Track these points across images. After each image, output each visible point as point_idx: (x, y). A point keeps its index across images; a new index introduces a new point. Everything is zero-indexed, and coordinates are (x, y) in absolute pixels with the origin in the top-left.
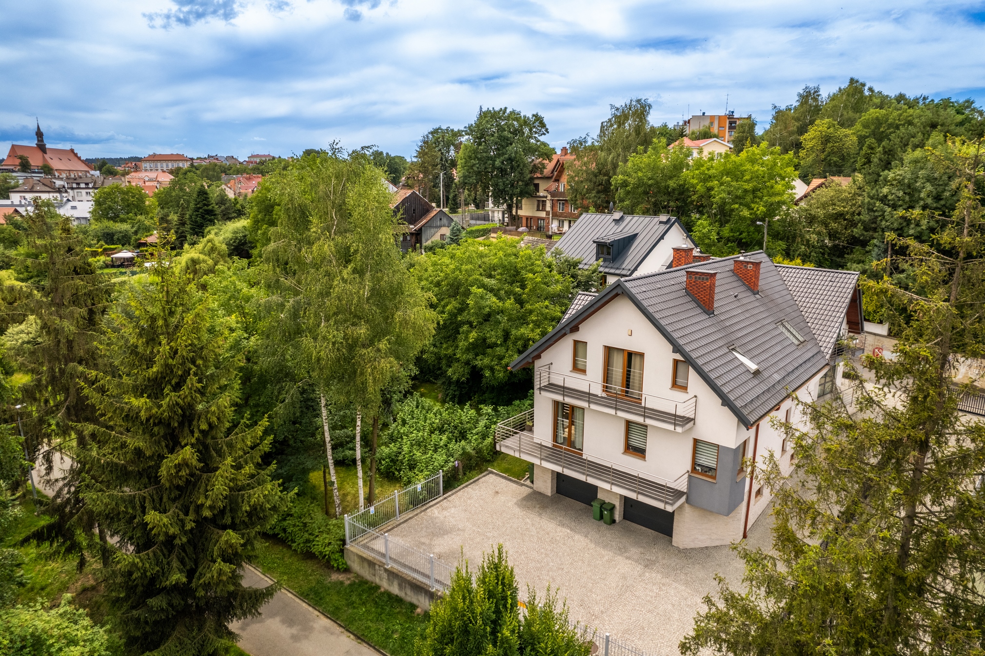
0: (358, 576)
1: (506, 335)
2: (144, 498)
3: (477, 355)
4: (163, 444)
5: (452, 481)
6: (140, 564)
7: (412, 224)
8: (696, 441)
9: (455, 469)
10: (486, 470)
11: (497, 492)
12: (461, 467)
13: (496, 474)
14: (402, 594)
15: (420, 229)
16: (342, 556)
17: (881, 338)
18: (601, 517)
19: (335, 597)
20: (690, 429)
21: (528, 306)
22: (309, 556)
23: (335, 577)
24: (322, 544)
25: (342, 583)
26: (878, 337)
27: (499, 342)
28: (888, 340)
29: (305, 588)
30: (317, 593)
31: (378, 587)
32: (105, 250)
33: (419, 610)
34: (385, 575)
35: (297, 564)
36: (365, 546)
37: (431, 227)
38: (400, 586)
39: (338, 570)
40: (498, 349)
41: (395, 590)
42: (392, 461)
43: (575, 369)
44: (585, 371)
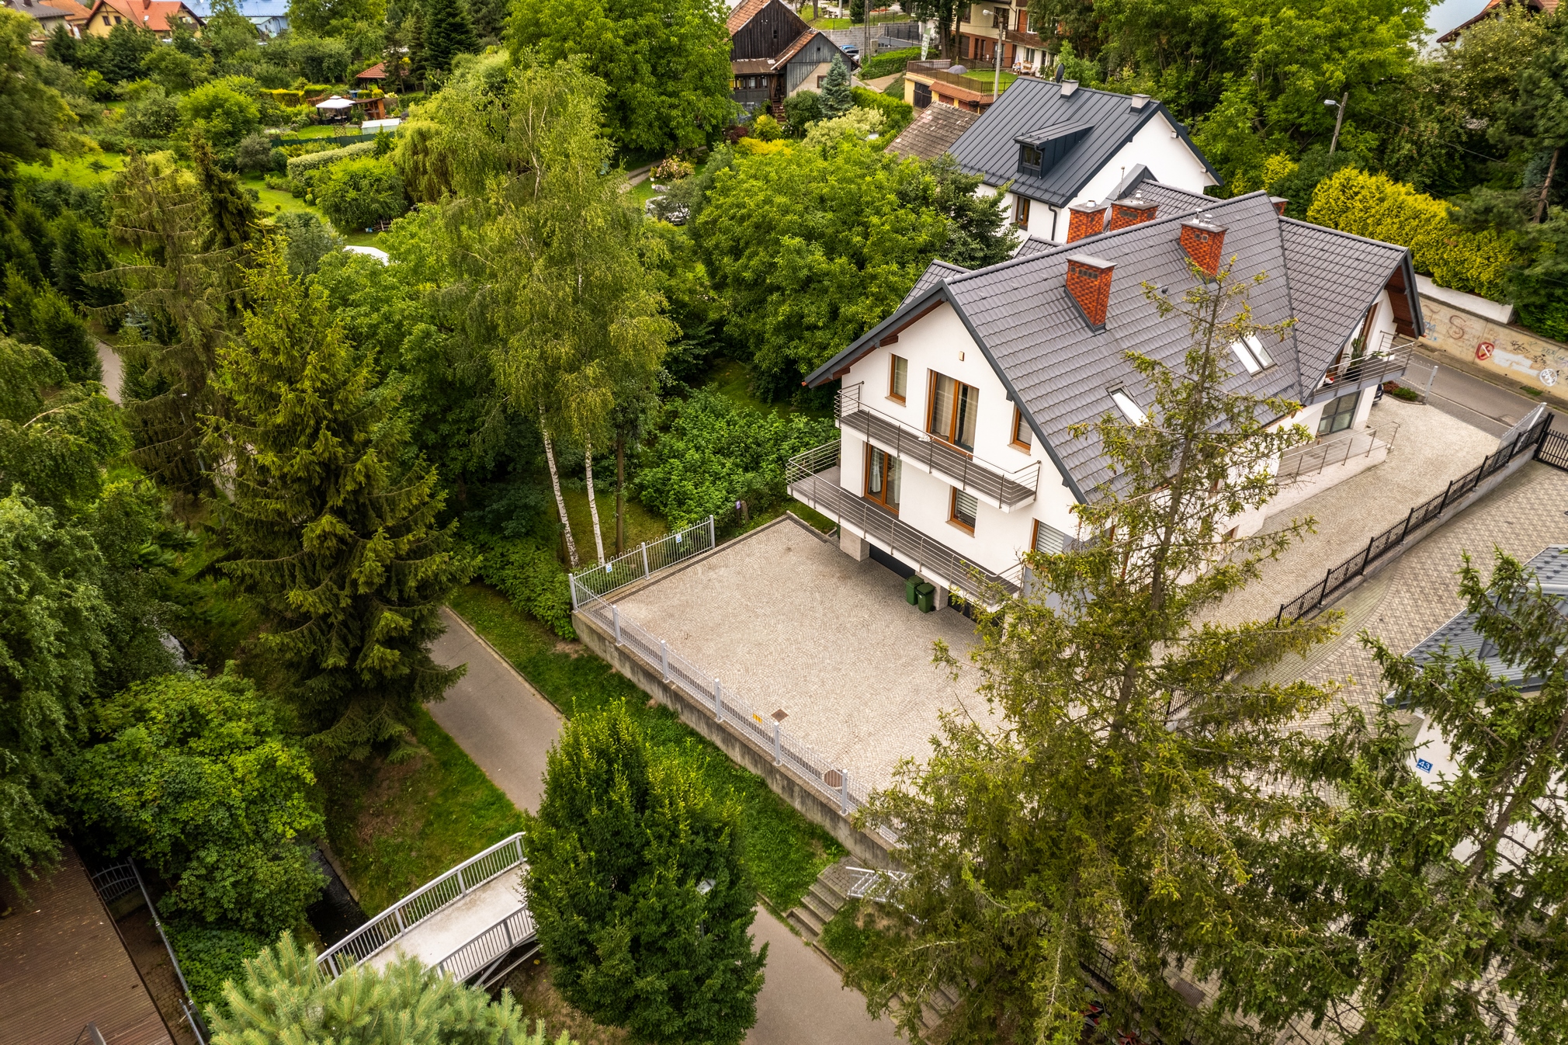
0: (587, 648)
1: (834, 313)
2: (294, 566)
3: (791, 339)
4: (308, 503)
5: (729, 529)
6: (292, 645)
7: (771, 57)
8: (1038, 524)
9: (736, 513)
10: (784, 513)
11: (789, 549)
12: (745, 509)
13: (796, 522)
14: (634, 680)
15: (784, 67)
16: (570, 623)
17: (1496, 328)
18: (916, 602)
19: (556, 675)
20: (1030, 505)
21: (870, 270)
22: (530, 617)
23: (561, 647)
24: (545, 605)
25: (567, 656)
26: (1490, 325)
27: (820, 324)
28: (1507, 331)
29: (524, 658)
30: (536, 666)
31: (610, 666)
32: (308, 93)
33: (652, 702)
34: (616, 654)
35: (518, 626)
36: (598, 613)
37: (802, 63)
38: (632, 669)
39: (564, 639)
40: (819, 333)
41: (627, 673)
42: (657, 491)
43: (894, 394)
44: (904, 399)
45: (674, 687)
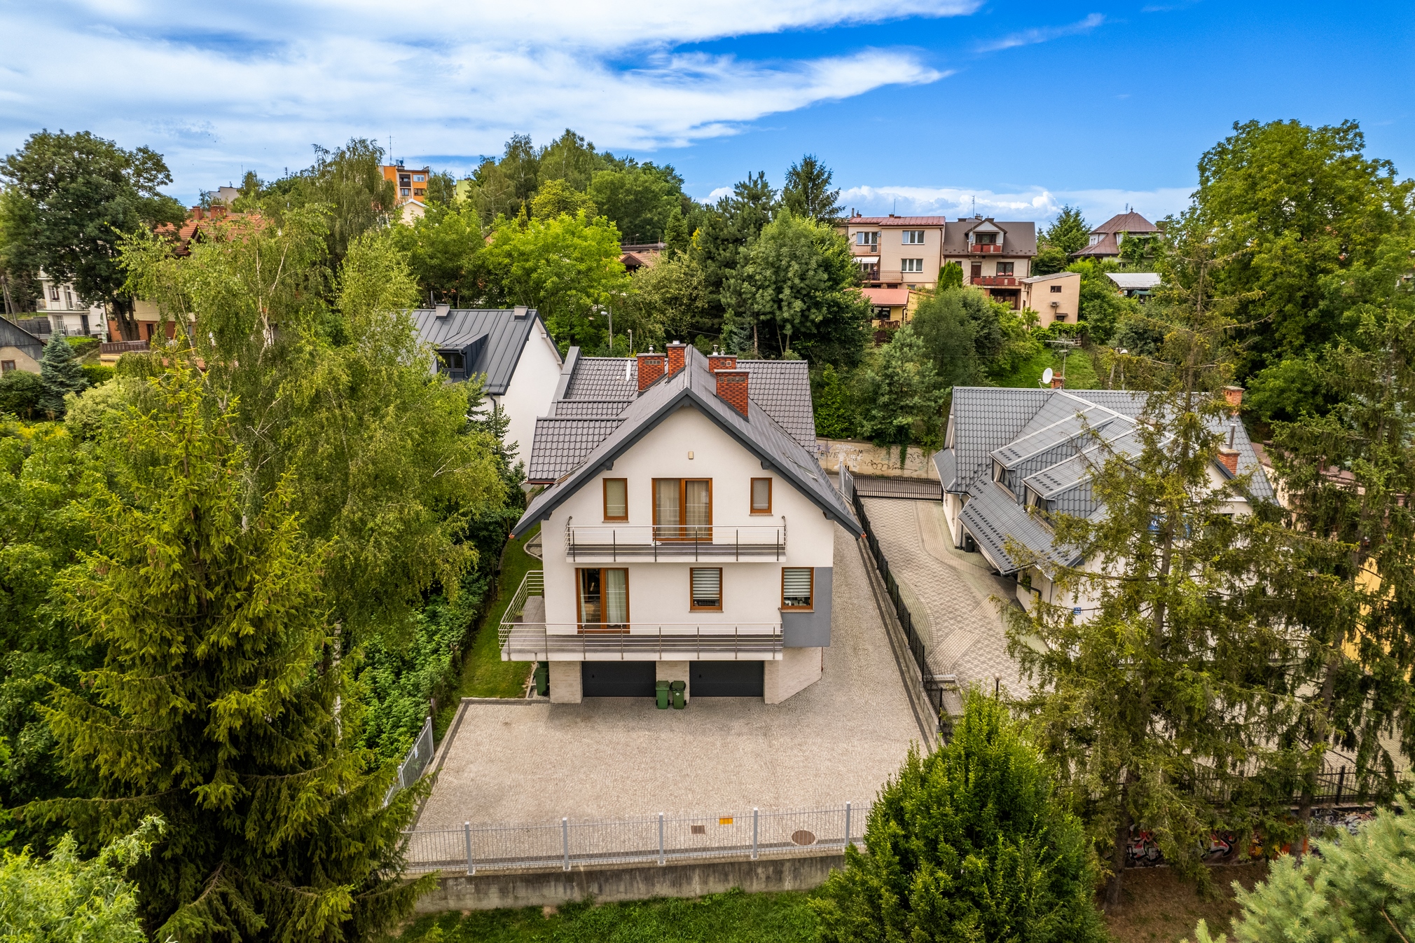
8: (785, 571)
10: (460, 701)
11: (507, 724)
13: (479, 702)
14: (509, 902)
18: (669, 703)
33: (547, 910)
34: (469, 889)
38: (502, 891)
41: (493, 901)
43: (607, 518)
44: (625, 518)
45: (582, 869)
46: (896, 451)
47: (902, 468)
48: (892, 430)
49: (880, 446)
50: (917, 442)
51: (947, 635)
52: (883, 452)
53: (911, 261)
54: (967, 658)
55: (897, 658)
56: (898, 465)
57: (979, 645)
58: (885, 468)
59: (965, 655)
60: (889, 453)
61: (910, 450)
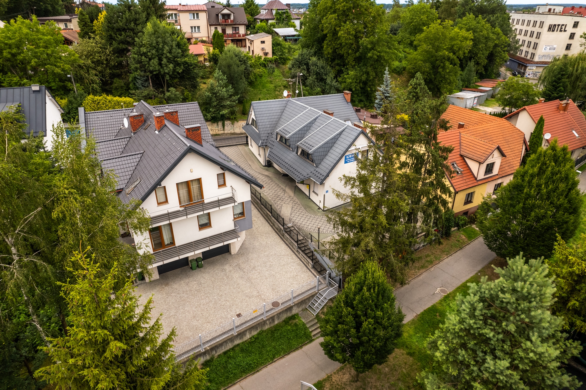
18: (197, 266)
43: (159, 204)
44: (166, 201)
45: (208, 348)
46: (220, 123)
47: (224, 130)
48: (219, 116)
49: (214, 123)
50: (229, 119)
51: (281, 207)
52: (215, 125)
53: (195, 27)
54: (292, 215)
55: (267, 221)
56: (222, 129)
57: (294, 209)
58: (217, 131)
59: (291, 214)
60: (218, 125)
61: (226, 122)
